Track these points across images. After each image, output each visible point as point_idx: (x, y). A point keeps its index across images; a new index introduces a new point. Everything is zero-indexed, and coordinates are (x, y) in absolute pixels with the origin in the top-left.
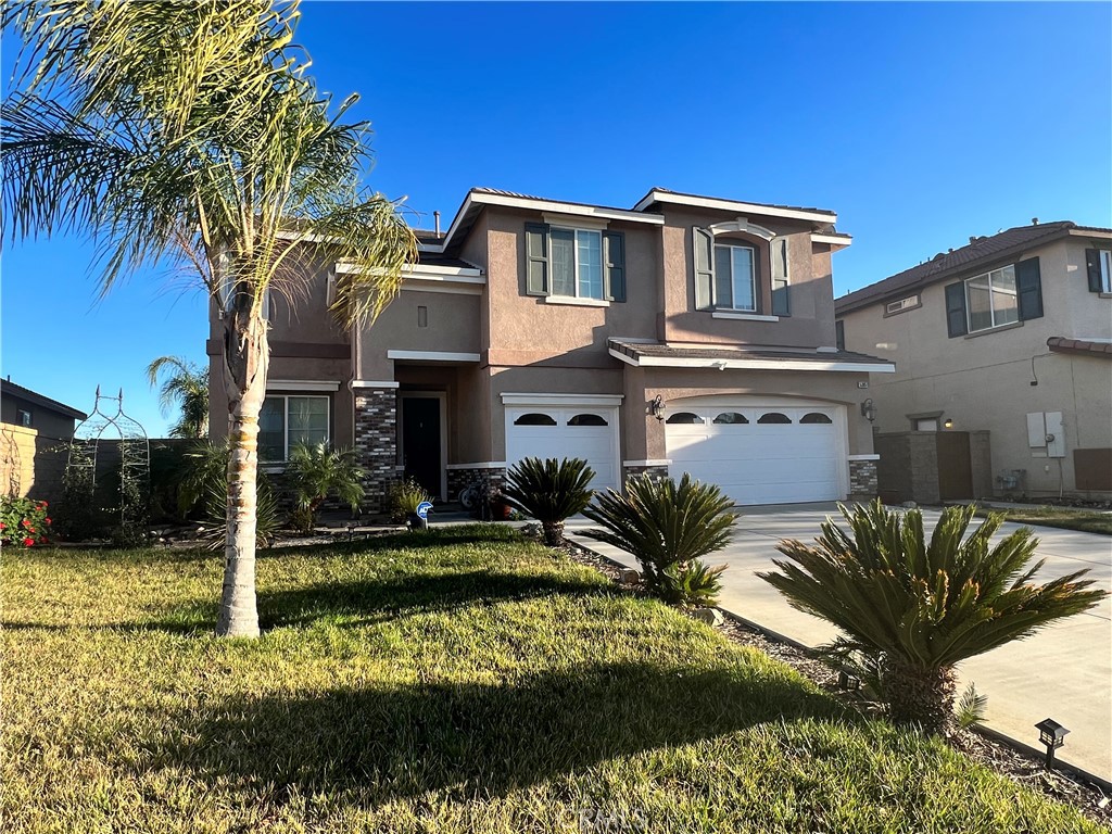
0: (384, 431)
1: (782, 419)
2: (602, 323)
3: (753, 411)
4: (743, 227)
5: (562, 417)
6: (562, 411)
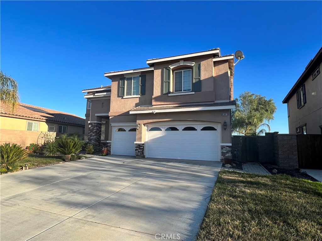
0: (93, 133)
1: (193, 129)
2: (138, 102)
3: (181, 126)
4: (182, 63)
5: (127, 129)
6: (127, 127)
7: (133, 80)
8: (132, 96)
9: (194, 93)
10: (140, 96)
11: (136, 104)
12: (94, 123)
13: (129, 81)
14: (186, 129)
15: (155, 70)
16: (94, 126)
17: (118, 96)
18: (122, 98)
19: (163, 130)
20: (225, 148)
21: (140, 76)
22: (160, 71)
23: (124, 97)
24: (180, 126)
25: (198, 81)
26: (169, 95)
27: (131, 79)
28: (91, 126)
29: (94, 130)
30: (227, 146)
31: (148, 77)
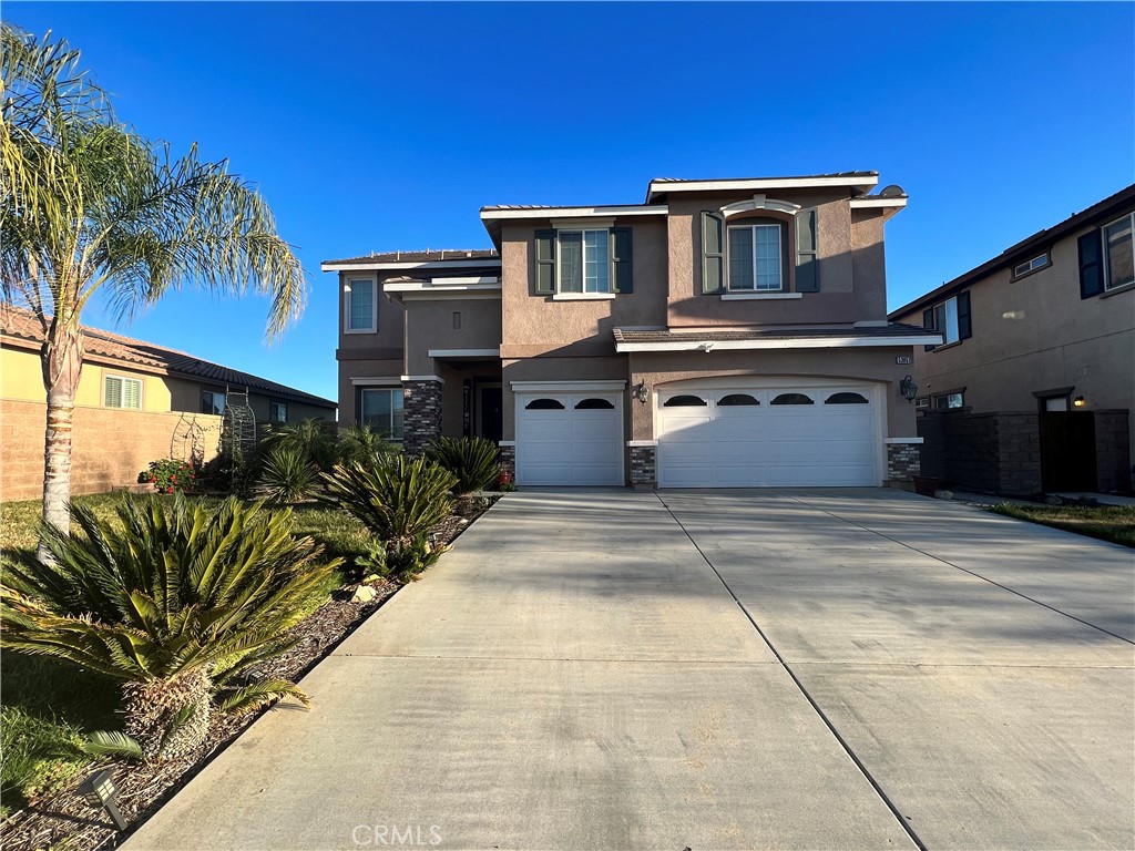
0: (425, 415)
1: (802, 400)
2: (608, 314)
4: (761, 204)
5: (569, 402)
6: (569, 396)
7: (584, 242)
8: (585, 295)
9: (800, 295)
10: (613, 296)
11: (600, 321)
12: (428, 383)
13: (571, 245)
14: (782, 400)
15: (674, 217)
16: (428, 393)
17: (533, 292)
18: (549, 298)
19: (711, 403)
20: (904, 449)
21: (612, 231)
22: (688, 219)
23: (555, 297)
24: (765, 392)
25: (809, 263)
26: (724, 297)
27: (577, 237)
28: (413, 393)
29: (428, 404)
30: (910, 445)
31: (639, 237)
